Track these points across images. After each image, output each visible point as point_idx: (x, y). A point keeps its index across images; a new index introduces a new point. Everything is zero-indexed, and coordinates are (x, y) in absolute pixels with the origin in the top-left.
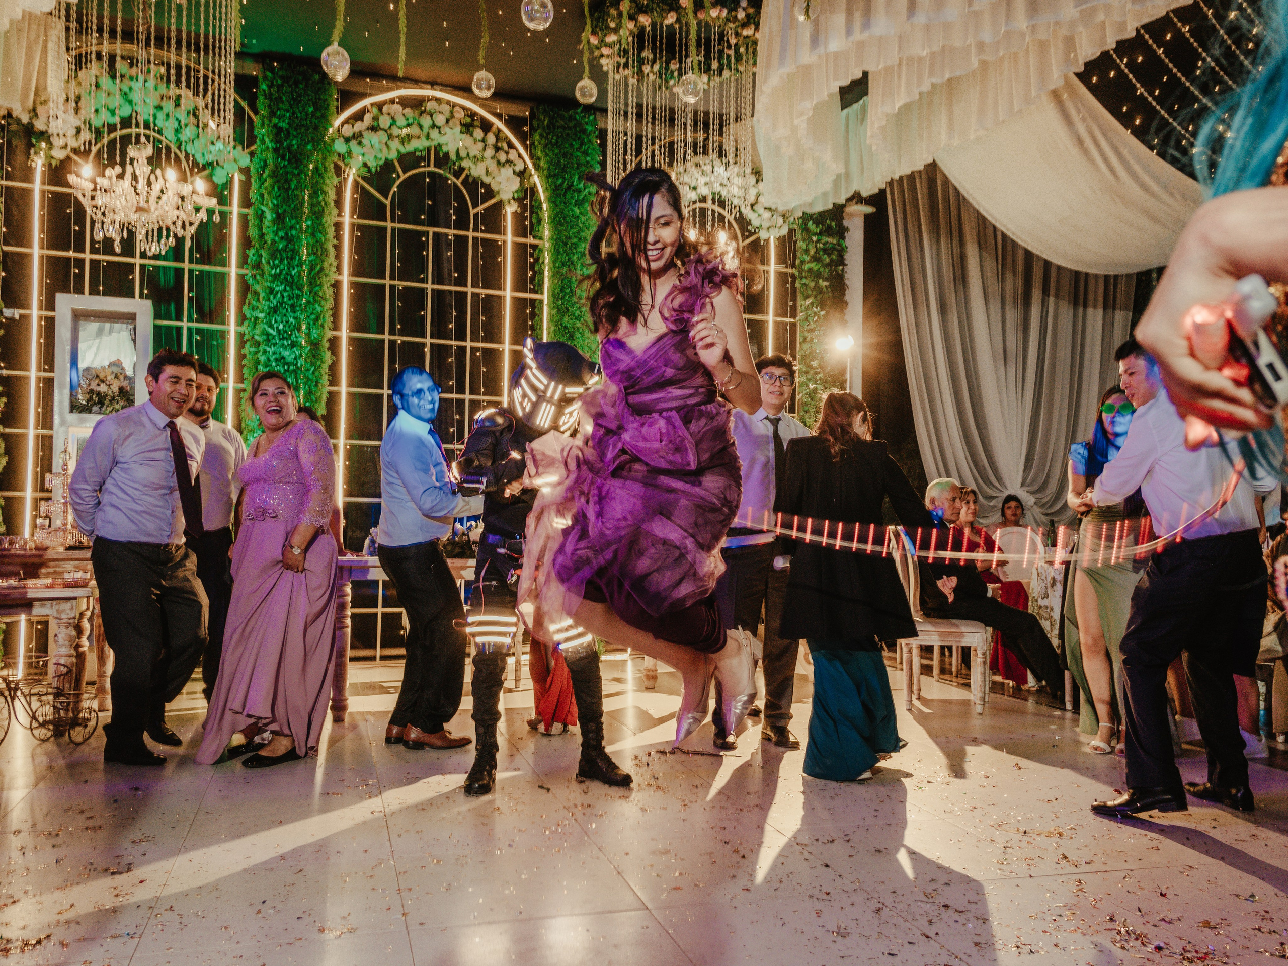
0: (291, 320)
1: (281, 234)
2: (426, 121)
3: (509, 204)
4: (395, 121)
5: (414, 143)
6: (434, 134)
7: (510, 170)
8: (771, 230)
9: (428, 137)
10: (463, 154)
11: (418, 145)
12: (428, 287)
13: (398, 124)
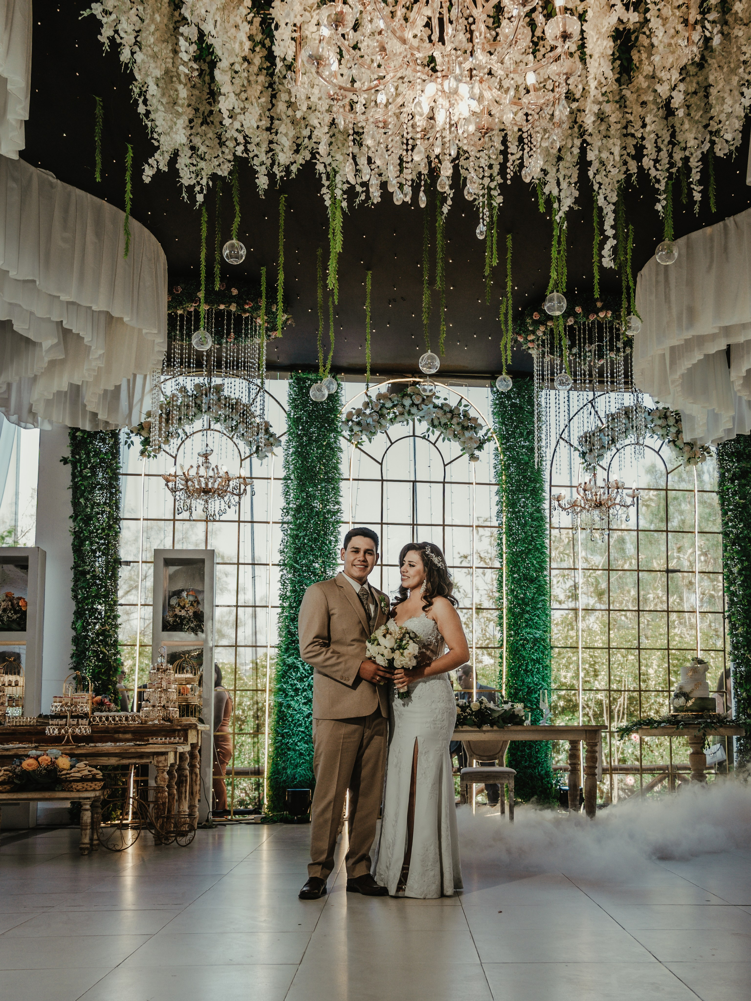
0: (311, 557)
1: (302, 495)
2: (407, 402)
3: (473, 457)
4: (384, 404)
5: (399, 419)
6: (414, 410)
7: (472, 432)
8: (691, 460)
9: (409, 413)
10: (436, 422)
11: (403, 419)
12: (413, 525)
13: (387, 406)
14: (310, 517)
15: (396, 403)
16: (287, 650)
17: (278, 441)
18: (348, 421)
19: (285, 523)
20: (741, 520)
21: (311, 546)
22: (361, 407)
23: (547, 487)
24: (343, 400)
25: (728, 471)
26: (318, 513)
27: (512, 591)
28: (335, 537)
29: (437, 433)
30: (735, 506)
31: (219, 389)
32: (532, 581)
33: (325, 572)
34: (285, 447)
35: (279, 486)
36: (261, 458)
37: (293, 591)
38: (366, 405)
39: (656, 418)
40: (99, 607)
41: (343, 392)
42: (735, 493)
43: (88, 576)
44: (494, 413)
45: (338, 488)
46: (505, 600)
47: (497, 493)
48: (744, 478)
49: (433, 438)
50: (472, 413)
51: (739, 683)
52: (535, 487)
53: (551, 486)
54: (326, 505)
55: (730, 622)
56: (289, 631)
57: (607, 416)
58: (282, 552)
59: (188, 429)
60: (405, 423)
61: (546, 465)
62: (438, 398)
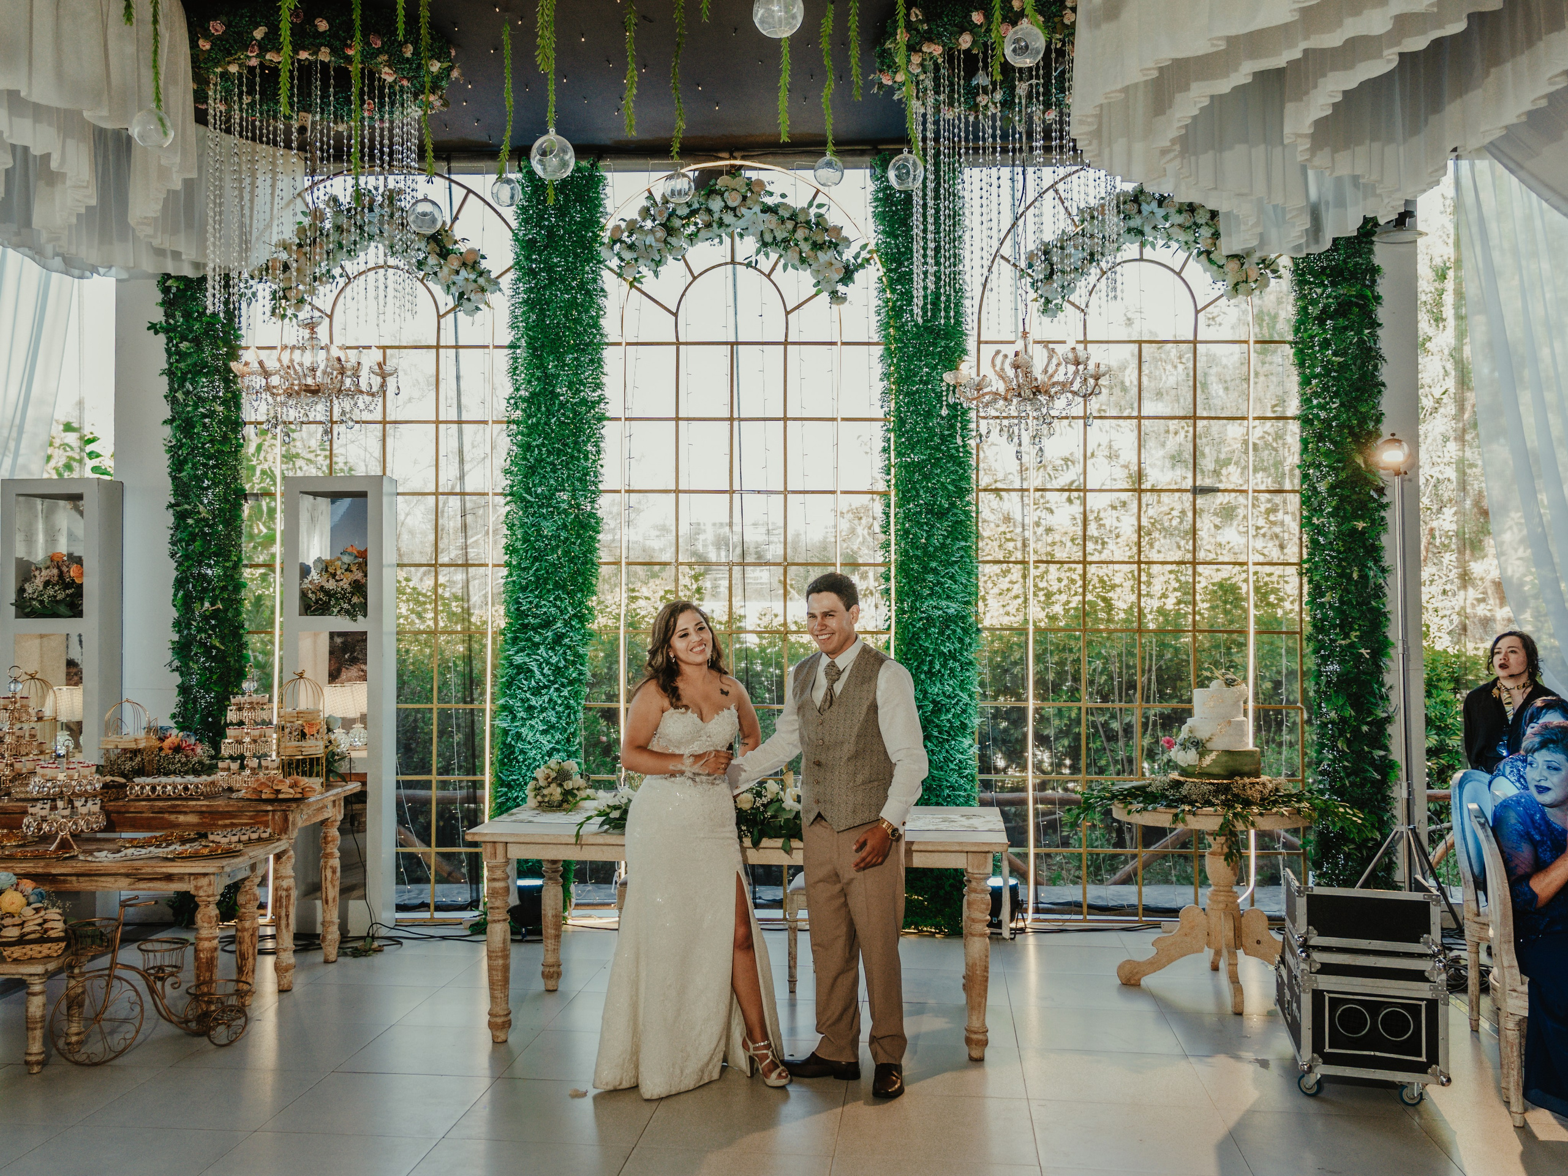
0: (552, 482)
1: (538, 374)
2: (716, 204)
3: (836, 297)
4: (674, 210)
5: (703, 234)
6: (728, 218)
7: (831, 253)
8: (1242, 287)
9: (721, 224)
10: (768, 238)
11: (710, 235)
12: (731, 419)
13: (679, 212)
14: (549, 413)
15: (696, 206)
16: (515, 640)
17: (495, 282)
18: (615, 242)
19: (514, 422)
20: (1336, 394)
21: (552, 464)
22: (635, 216)
23: (971, 344)
24: (609, 205)
25: (1313, 302)
26: (562, 405)
27: (907, 532)
28: (597, 446)
29: (774, 256)
30: (1324, 367)
31: (392, 197)
32: (942, 515)
33: (578, 506)
34: (510, 292)
35: (502, 359)
36: (467, 313)
37: (525, 540)
38: (645, 212)
39: (1172, 211)
40: (209, 572)
41: (608, 190)
42: (1325, 344)
43: (190, 521)
44: (875, 215)
45: (600, 360)
46: (893, 548)
47: (882, 359)
48: (1344, 315)
49: (765, 265)
50: (833, 218)
51: (1325, 693)
52: (947, 346)
53: (979, 342)
54: (578, 391)
55: (1310, 581)
56: (518, 609)
57: (1081, 211)
58: (507, 472)
59: (351, 267)
60: (717, 240)
61: (969, 306)
62: (771, 194)
